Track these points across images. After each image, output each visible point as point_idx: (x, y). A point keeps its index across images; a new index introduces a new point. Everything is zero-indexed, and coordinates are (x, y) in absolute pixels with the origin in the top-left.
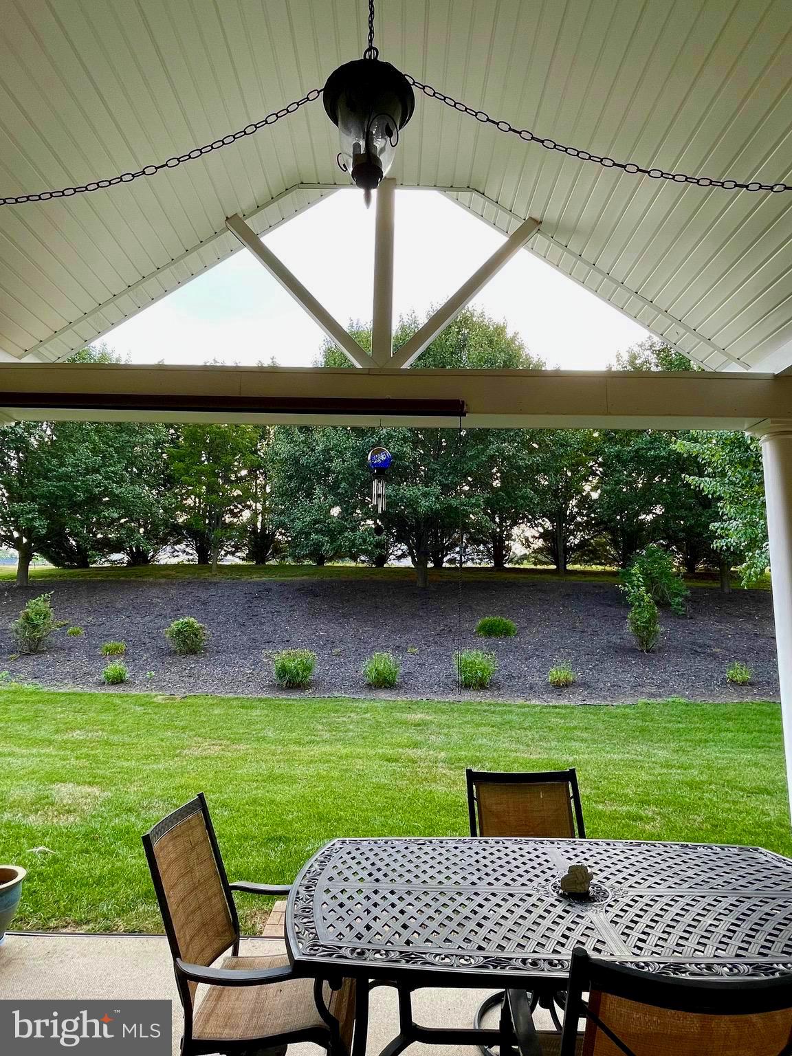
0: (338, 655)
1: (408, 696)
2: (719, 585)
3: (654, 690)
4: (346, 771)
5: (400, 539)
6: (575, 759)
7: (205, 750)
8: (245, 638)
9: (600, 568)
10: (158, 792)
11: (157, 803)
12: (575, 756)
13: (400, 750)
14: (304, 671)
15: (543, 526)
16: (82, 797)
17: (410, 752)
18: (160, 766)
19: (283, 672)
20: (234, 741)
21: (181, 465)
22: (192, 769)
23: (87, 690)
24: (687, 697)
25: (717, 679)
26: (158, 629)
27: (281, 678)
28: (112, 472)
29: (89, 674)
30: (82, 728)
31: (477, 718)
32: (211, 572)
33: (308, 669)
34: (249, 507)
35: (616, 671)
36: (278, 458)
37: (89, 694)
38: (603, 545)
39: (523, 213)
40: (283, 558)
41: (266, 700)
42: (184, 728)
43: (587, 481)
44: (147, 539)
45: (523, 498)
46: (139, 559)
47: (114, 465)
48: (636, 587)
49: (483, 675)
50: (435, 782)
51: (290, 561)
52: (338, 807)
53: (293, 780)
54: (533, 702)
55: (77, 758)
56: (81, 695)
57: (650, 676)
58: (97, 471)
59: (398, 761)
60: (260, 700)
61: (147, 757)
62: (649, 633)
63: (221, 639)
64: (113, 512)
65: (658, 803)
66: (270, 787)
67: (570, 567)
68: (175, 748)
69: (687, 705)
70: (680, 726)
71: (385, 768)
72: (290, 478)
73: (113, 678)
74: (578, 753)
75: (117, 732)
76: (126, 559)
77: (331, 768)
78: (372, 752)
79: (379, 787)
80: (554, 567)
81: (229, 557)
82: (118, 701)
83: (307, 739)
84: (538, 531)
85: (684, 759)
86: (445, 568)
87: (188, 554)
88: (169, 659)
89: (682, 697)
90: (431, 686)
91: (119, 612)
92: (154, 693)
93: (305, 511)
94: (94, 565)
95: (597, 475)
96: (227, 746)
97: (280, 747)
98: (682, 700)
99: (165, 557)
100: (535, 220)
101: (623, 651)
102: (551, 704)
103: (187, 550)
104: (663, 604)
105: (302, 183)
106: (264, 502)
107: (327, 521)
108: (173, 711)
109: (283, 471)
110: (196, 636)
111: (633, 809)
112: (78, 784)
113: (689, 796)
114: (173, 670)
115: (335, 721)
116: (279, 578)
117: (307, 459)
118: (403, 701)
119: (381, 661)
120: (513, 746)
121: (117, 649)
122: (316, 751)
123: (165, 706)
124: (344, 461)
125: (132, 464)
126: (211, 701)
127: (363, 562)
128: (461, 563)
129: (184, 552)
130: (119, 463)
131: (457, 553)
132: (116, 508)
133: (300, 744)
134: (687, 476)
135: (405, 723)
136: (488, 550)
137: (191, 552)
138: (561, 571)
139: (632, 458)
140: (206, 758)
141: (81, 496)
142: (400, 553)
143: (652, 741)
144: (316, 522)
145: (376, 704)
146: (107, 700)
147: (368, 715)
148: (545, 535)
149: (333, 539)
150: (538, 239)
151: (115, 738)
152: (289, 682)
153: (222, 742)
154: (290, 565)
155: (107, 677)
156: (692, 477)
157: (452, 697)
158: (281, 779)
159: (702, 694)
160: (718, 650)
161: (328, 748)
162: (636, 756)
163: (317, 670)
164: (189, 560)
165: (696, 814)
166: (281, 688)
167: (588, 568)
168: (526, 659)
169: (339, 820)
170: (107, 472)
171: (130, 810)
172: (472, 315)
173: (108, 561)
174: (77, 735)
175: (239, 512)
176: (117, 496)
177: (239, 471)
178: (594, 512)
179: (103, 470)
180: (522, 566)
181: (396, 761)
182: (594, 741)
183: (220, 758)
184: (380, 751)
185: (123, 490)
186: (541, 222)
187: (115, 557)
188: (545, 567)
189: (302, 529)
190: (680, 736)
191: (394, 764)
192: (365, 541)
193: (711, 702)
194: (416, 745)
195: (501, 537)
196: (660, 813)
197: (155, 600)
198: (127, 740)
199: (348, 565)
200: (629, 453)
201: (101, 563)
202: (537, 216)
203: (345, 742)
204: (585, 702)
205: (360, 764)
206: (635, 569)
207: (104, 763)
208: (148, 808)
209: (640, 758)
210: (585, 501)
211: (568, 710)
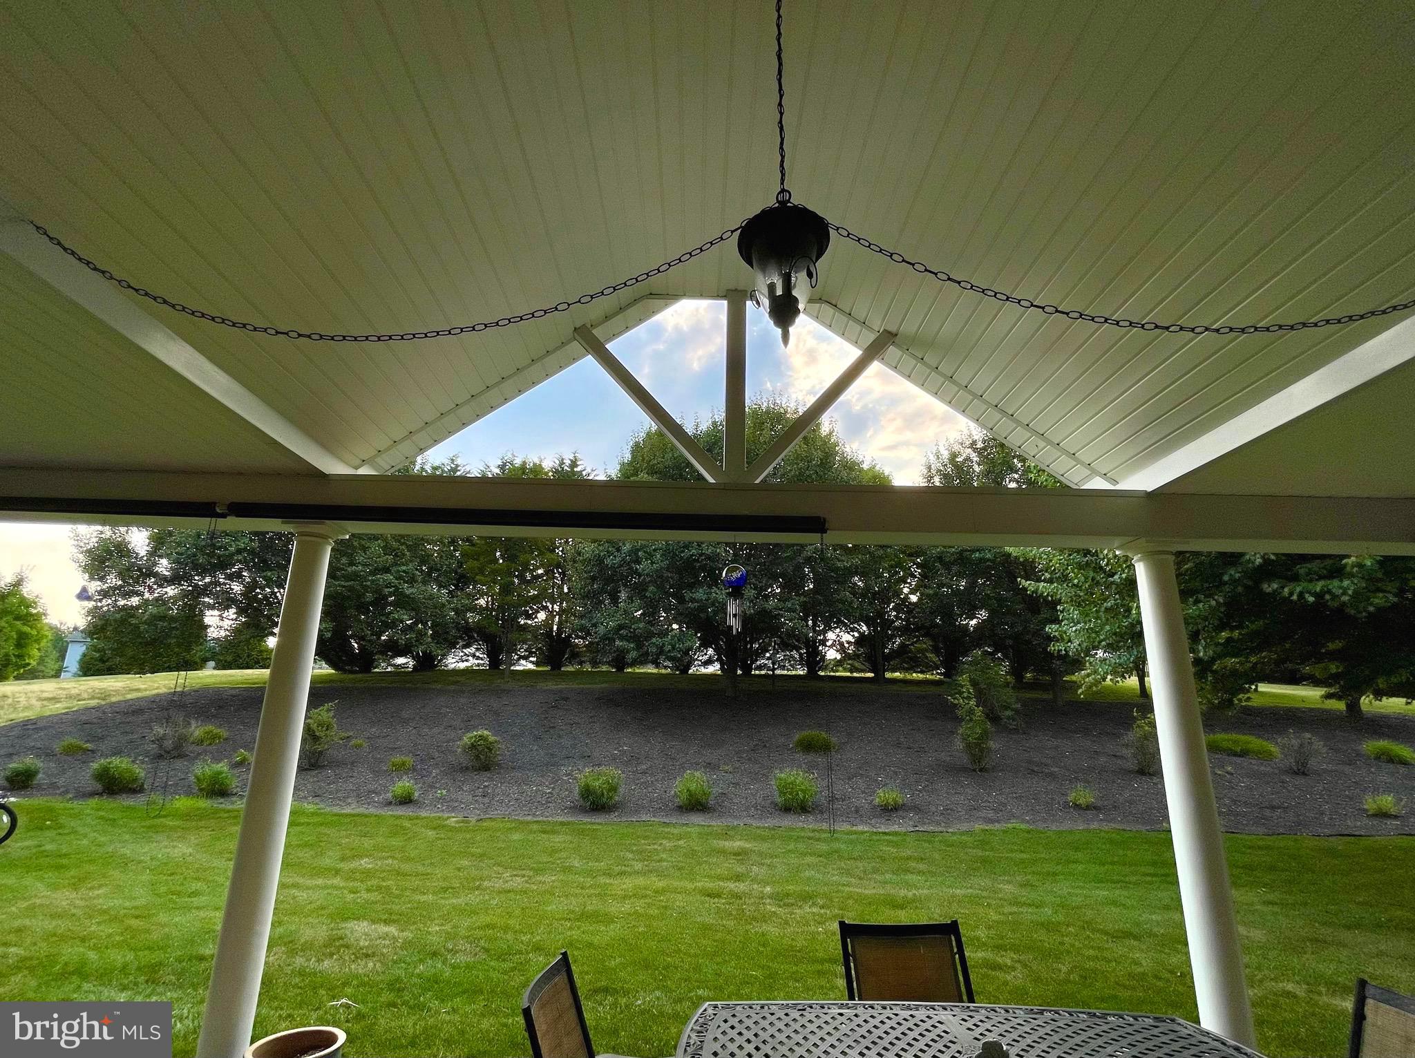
0: (644, 773)
1: (723, 820)
2: (1051, 697)
3: (991, 814)
4: (666, 908)
5: (705, 644)
6: (915, 894)
7: (507, 882)
8: (542, 753)
9: (921, 676)
10: (463, 932)
11: (462, 945)
12: (914, 892)
13: (721, 883)
14: (609, 791)
15: (858, 631)
16: (380, 938)
17: (731, 885)
18: (460, 901)
19: (587, 792)
20: (538, 871)
21: (476, 564)
22: (496, 905)
23: (372, 810)
24: (1028, 822)
25: (1059, 803)
26: (448, 742)
27: (584, 799)
28: (404, 571)
29: (374, 792)
30: (370, 856)
31: (801, 847)
32: (503, 678)
33: (613, 789)
34: (545, 608)
35: (948, 793)
36: (581, 558)
37: (376, 816)
38: (923, 651)
39: (878, 325)
40: (581, 663)
41: (568, 823)
42: (482, 855)
43: (905, 582)
44: (437, 643)
45: (842, 602)
46: (427, 663)
47: (407, 565)
48: (966, 700)
49: (804, 797)
50: (765, 921)
51: (588, 668)
52: (663, 953)
53: (608, 919)
54: (860, 828)
55: (368, 890)
56: (366, 816)
57: (986, 798)
58: (386, 570)
59: (720, 896)
60: (562, 824)
61: (445, 890)
62: (982, 750)
63: (517, 754)
64: (403, 614)
65: (1015, 948)
66: (586, 926)
67: (888, 675)
68: (474, 879)
69: (1028, 832)
70: (1024, 856)
71: (707, 905)
72: (593, 579)
73: (401, 797)
74: (917, 888)
75: (409, 859)
76: (411, 663)
77: (649, 905)
78: (690, 886)
79: (706, 928)
80: (871, 675)
81: (523, 662)
82: (407, 824)
83: (617, 869)
84: (853, 636)
85: (1033, 895)
86: (755, 675)
87: (478, 658)
88: (460, 777)
89: (1022, 822)
90: (748, 808)
91: (405, 722)
92: (446, 815)
93: (608, 615)
94: (376, 670)
95: (915, 577)
96: (530, 877)
97: (589, 880)
98: (1023, 826)
99: (454, 661)
100: (889, 332)
101: (953, 770)
102: (880, 830)
103: (477, 654)
104: (993, 717)
105: (651, 294)
106: (561, 603)
107: (633, 626)
108: (468, 836)
109: (585, 572)
110: (490, 750)
111: (989, 955)
112: (373, 922)
113: (1046, 940)
114: (465, 789)
115: (647, 849)
116: (577, 686)
117: (612, 560)
118: (719, 826)
119: (693, 780)
120: (845, 879)
121: (403, 764)
122: (628, 883)
123: (459, 830)
124: (652, 563)
125: (423, 562)
126: (508, 825)
127: (666, 667)
128: (773, 670)
129: (474, 656)
130: (411, 561)
131: (768, 659)
132: (406, 610)
133: (610, 875)
134: (1023, 581)
135: (723, 852)
136: (801, 655)
137: (481, 656)
138: (879, 679)
139: (955, 561)
140: (509, 891)
141: (369, 596)
142: (706, 658)
143: (995, 874)
144: (621, 627)
145: (689, 830)
146: (396, 823)
147: (681, 843)
148: (861, 641)
149: (639, 646)
150: (892, 350)
151: (406, 867)
152: (593, 803)
153: (524, 872)
154: (587, 671)
155: (394, 796)
156: (1028, 582)
157: (770, 822)
158: (595, 917)
159: (1045, 820)
160: (1056, 769)
161: (641, 881)
162: (980, 892)
163: (622, 790)
164: (478, 665)
165: (1061, 963)
166: (584, 810)
167: (909, 677)
168: (849, 779)
169: (666, 968)
170: (399, 571)
171: (435, 954)
172: (786, 412)
173: (391, 665)
174: (365, 863)
175: (533, 613)
176: (408, 596)
177: (534, 570)
178: (914, 617)
179: (394, 569)
180: (838, 674)
181: (719, 896)
182: (933, 874)
183: (525, 892)
184: (700, 884)
185: (414, 590)
186: (896, 335)
187: (400, 661)
188: (862, 675)
189: (605, 635)
190: (1026, 868)
191: (716, 900)
192: (673, 648)
193: (1054, 828)
194: (738, 878)
195: (814, 641)
196: (1019, 961)
197: (444, 710)
198: (421, 869)
199: (649, 671)
200: (952, 554)
201: (383, 667)
202: (893, 329)
203: (661, 875)
204: (917, 829)
205: (679, 901)
206: (964, 679)
207: (398, 897)
208: (454, 952)
209: (985, 894)
210: (904, 604)
211: (900, 838)
